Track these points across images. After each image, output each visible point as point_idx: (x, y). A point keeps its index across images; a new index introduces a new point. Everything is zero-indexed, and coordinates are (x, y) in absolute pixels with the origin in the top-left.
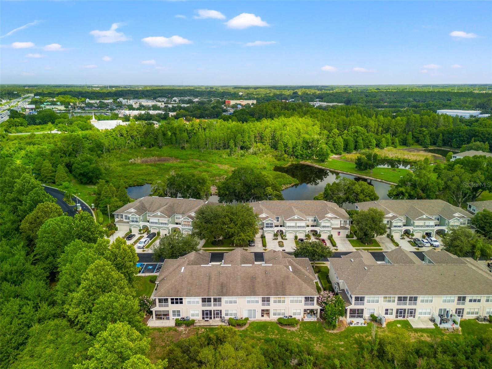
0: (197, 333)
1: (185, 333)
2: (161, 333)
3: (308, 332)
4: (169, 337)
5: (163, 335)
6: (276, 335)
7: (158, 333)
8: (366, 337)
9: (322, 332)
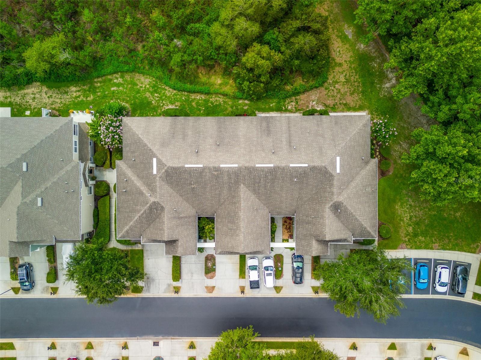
0: (297, 102)
1: (313, 101)
2: (344, 102)
3: (152, 104)
4: (333, 96)
5: (341, 100)
6: (195, 99)
7: (348, 102)
8: (79, 97)
9: (135, 104)
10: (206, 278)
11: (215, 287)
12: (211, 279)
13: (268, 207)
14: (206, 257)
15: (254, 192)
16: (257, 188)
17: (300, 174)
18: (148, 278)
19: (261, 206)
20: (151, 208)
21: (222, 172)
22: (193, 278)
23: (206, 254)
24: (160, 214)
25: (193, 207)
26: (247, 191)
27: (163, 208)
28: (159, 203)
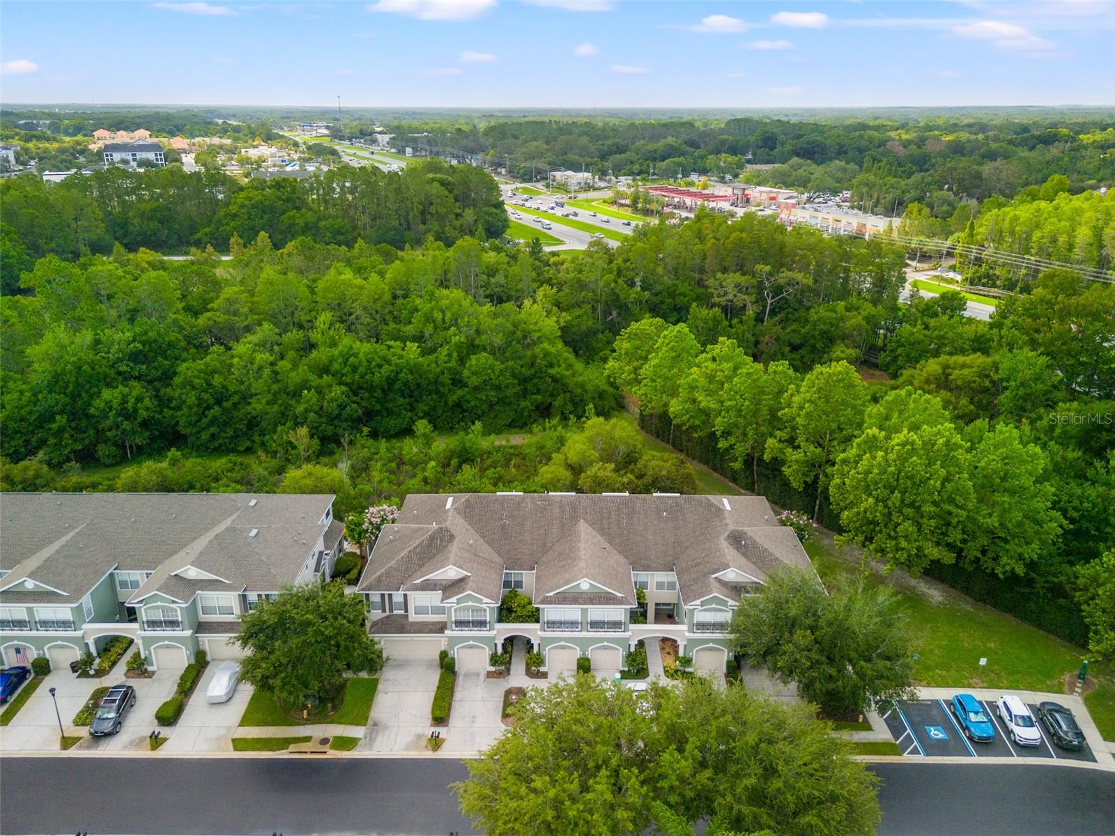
10: (503, 725)
13: (626, 557)
14: (506, 691)
15: (602, 532)
16: (606, 526)
17: (671, 507)
18: (375, 724)
19: (615, 551)
20: (432, 538)
21: (550, 502)
22: (475, 725)
23: (508, 686)
24: (446, 546)
25: (500, 555)
26: (590, 529)
27: (452, 537)
28: (447, 530)
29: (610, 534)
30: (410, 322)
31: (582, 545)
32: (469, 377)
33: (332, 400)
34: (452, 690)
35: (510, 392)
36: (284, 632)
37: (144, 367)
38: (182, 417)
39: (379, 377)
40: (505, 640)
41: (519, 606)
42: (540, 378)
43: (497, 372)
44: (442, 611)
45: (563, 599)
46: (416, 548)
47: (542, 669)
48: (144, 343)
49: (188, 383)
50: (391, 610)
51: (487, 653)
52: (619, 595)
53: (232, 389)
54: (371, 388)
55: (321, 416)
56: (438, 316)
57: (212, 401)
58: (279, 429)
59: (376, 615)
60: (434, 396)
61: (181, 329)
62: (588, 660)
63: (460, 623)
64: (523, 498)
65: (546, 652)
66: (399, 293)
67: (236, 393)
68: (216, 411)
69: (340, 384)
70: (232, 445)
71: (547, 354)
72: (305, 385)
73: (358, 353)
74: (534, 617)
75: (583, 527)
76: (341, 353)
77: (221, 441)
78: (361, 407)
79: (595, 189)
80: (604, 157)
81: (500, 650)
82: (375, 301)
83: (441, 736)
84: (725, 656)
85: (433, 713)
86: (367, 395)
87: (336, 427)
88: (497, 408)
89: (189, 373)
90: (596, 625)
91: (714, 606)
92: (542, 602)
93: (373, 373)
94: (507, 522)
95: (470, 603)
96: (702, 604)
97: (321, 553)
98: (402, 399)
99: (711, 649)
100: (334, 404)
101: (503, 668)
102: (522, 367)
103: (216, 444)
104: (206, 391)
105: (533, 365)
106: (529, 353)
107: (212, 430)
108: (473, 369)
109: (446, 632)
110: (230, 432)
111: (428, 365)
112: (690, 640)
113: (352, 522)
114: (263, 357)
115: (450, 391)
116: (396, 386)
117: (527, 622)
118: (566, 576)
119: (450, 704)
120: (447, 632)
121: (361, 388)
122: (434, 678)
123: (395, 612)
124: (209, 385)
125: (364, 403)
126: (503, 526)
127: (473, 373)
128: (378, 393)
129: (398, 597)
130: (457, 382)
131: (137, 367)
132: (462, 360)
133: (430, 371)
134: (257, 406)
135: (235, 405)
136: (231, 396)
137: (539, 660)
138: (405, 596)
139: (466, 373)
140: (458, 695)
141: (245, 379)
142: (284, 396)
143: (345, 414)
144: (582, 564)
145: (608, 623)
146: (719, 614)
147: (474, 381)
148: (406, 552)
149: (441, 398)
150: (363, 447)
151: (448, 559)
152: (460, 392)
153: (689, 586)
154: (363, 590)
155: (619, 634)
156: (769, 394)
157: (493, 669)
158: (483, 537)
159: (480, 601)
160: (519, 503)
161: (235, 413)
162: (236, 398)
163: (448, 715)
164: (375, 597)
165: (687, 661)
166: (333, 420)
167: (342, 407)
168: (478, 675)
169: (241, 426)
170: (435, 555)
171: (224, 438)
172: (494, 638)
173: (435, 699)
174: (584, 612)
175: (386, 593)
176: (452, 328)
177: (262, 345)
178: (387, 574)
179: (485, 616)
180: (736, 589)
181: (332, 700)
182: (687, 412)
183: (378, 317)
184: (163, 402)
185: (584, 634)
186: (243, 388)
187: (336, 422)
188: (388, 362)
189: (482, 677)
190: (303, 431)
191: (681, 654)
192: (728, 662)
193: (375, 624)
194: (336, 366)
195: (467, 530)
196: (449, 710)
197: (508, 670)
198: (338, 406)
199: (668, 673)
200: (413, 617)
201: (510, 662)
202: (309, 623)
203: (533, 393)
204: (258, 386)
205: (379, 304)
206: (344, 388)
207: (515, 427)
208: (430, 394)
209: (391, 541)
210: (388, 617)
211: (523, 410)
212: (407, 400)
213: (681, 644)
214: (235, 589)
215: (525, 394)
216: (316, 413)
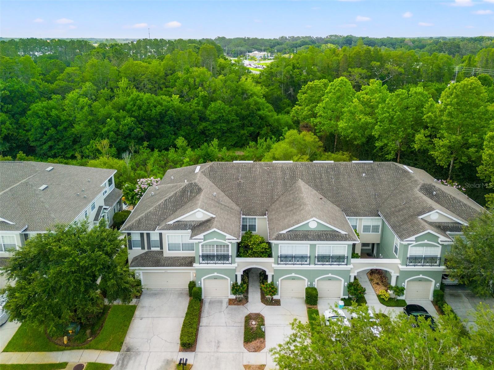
10: (246, 351)
11: (265, 365)
12: (256, 351)
13: (338, 206)
14: (246, 317)
15: (317, 187)
16: (319, 184)
17: (368, 170)
18: (128, 350)
19: (329, 202)
20: (184, 191)
21: (274, 168)
22: (221, 350)
23: (247, 313)
24: (195, 197)
25: (238, 205)
26: (307, 186)
27: (200, 190)
28: (196, 185)
29: (323, 189)
30: (175, 86)
31: (304, 195)
32: (210, 115)
33: (125, 125)
34: (199, 316)
35: (234, 124)
36: (46, 264)
37: (10, 106)
38: (31, 136)
39: (154, 112)
40: (244, 271)
41: (254, 244)
42: (252, 117)
43: (227, 112)
44: (190, 247)
45: (295, 236)
46: (170, 198)
47: (275, 297)
48: (10, 91)
49: (36, 114)
50: (149, 247)
51: (228, 283)
52: (343, 232)
53: (63, 118)
54: (150, 119)
55: (118, 135)
56: (191, 81)
57: (50, 125)
58: (91, 142)
59: (136, 252)
60: (189, 127)
61: (37, 87)
62: (315, 289)
63: (207, 257)
64: (253, 165)
65: (279, 283)
66: (169, 72)
67: (66, 121)
68: (52, 131)
69: (131, 116)
70: (63, 153)
71: (256, 103)
72: (109, 116)
73: (143, 99)
74: (267, 253)
75: (301, 184)
76: (132, 99)
77: (56, 151)
78: (144, 131)
79: (268, 59)
80: (272, 47)
81: (239, 281)
82: (155, 75)
83: (188, 363)
84: (433, 285)
85: (181, 339)
86: (147, 123)
87: (127, 142)
88: (227, 135)
89: (36, 108)
90: (323, 259)
91: (426, 241)
92: (277, 238)
93: (151, 110)
94: (242, 181)
95: (215, 240)
96: (417, 240)
97: (100, 207)
98: (169, 127)
99: (420, 280)
100: (126, 127)
101: (242, 296)
102: (242, 109)
103: (53, 152)
104: (47, 119)
105: (248, 108)
106: (246, 101)
107: (50, 143)
108: (212, 110)
109: (194, 265)
110: (61, 145)
111: (185, 107)
112: (402, 272)
113: (126, 188)
114: (84, 100)
115: (198, 124)
116: (166, 119)
117: (261, 257)
118: (296, 217)
119: (197, 330)
120: (196, 265)
121: (144, 119)
122: (184, 304)
123: (153, 249)
124: (50, 116)
125: (146, 129)
126: (239, 184)
127: (212, 112)
128: (154, 123)
129: (155, 237)
130: (203, 118)
131: (6, 106)
132: (205, 106)
133: (187, 111)
134: (78, 128)
135: (65, 129)
136: (63, 122)
137: (273, 290)
138: (161, 235)
139: (208, 112)
140: (204, 321)
141: (72, 113)
142: (96, 123)
143: (133, 134)
144: (308, 208)
145: (333, 257)
146: (429, 249)
147: (213, 117)
148: (162, 200)
149: (192, 128)
150: (144, 152)
151: (196, 204)
152: (204, 124)
153: (400, 226)
154: (126, 230)
155: (343, 267)
156: (412, 107)
157: (234, 297)
158: (224, 191)
159: (224, 237)
160: (250, 169)
161: (65, 134)
162: (65, 124)
163: (195, 341)
164: (136, 237)
165: (400, 291)
166: (126, 137)
167: (131, 129)
168: (221, 302)
169: (69, 141)
170: (186, 203)
171: (58, 149)
172: (235, 270)
173: (184, 325)
174: (313, 247)
175: (145, 232)
176: (200, 88)
177: (85, 95)
178: (147, 217)
179: (228, 251)
180: (443, 228)
181: (93, 325)
182: (350, 127)
183: (156, 85)
184: (20, 126)
185: (312, 267)
186: (71, 119)
187: (128, 139)
188: (161, 104)
189: (225, 304)
190: (106, 142)
191: (393, 284)
192: (435, 291)
193: (135, 259)
194: (129, 106)
195: (211, 186)
196: (196, 335)
197: (246, 298)
198: (129, 129)
199: (382, 301)
200: (167, 253)
201: (247, 291)
202: (66, 255)
203: (248, 126)
204: (79, 116)
205: (157, 78)
206: (133, 119)
207: (237, 147)
208: (186, 125)
209: (152, 196)
210: (146, 253)
211: (242, 136)
212: (172, 128)
213: (394, 276)
214: (17, 229)
215: (243, 127)
216: (115, 132)
